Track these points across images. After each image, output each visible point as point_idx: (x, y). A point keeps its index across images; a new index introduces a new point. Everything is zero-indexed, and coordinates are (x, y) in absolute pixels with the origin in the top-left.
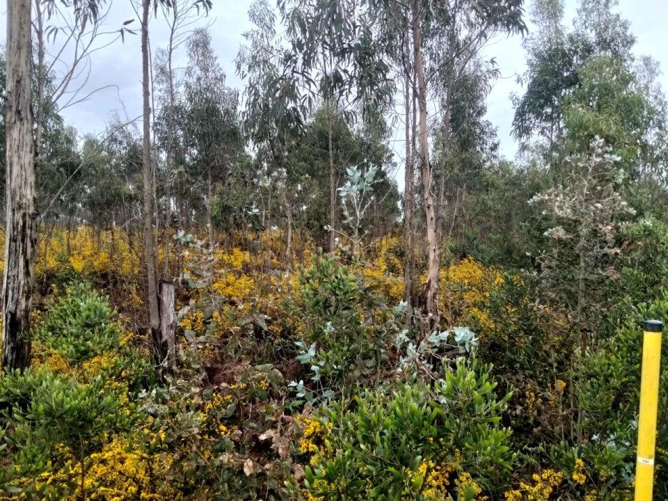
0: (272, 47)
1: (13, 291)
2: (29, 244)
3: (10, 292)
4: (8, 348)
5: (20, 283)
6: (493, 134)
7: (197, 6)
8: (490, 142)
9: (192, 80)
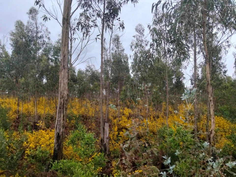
0: (143, 40)
1: (59, 125)
2: (65, 110)
3: (58, 126)
4: (56, 145)
5: (61, 123)
6: (224, 67)
7: (120, 28)
8: (223, 70)
9: (113, 52)
